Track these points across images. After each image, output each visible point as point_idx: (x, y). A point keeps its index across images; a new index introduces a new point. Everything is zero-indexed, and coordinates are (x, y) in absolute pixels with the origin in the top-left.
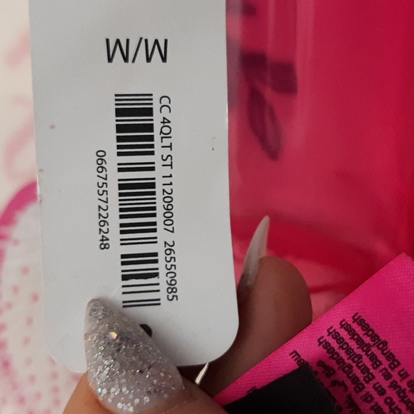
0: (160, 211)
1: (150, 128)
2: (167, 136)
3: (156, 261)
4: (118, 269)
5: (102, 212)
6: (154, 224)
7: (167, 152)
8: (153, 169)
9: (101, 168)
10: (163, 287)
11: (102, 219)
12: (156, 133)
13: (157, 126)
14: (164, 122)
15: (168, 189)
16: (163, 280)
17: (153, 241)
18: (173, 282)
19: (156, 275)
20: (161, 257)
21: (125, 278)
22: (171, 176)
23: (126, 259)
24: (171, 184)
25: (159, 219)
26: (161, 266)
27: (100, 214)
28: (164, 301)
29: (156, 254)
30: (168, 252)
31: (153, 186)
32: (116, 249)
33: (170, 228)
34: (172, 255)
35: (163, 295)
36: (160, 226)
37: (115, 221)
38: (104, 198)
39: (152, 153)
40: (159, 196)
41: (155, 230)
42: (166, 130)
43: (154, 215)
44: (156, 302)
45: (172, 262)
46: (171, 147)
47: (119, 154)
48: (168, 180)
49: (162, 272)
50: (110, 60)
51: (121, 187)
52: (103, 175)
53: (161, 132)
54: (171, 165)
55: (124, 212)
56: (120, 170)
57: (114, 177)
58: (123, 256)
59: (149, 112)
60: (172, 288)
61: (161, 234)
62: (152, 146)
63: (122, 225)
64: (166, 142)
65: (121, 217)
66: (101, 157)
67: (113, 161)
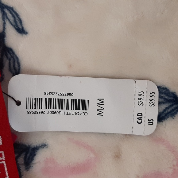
0: (54, 110)
1: (79, 109)
2: (76, 114)
3: (39, 108)
4: (38, 97)
5: (56, 93)
6: (51, 108)
7: (72, 113)
8: (67, 109)
9: (68, 94)
10: (32, 110)
11: (54, 93)
12: (77, 111)
13: (79, 111)
14: (80, 113)
15: (61, 113)
16: (34, 110)
17: (46, 108)
18: (33, 113)
19: (35, 108)
20: (41, 110)
21: (35, 99)
22: (64, 114)
23: (41, 100)
24: (62, 114)
25: (52, 110)
26: (38, 110)
27: (55, 93)
28: (28, 110)
29: (41, 108)
30: (42, 112)
31: (62, 109)
32: (44, 97)
33: (49, 113)
34: (41, 113)
35: (29, 109)
36: (50, 110)
37: (52, 97)
38: (60, 94)
39: (71, 109)
40: (59, 110)
41: (49, 108)
42: (78, 114)
43: (53, 109)
44: (27, 107)
45: (39, 113)
46: (73, 115)
47: (72, 100)
48: (63, 113)
49: (36, 110)
50: (98, 99)
51: (62, 99)
52: (66, 95)
53: (77, 112)
54: (68, 114)
55: (55, 100)
56: (67, 100)
57: (65, 98)
58: (42, 98)
59: (83, 109)
60: (31, 112)
61: (47, 110)
62: (73, 109)
63: (51, 99)
64: (74, 114)
65: (54, 99)
66: (71, 95)
67: (70, 98)
